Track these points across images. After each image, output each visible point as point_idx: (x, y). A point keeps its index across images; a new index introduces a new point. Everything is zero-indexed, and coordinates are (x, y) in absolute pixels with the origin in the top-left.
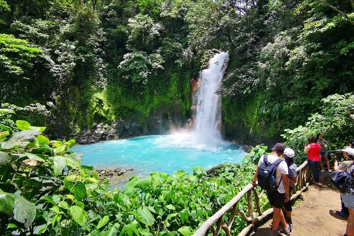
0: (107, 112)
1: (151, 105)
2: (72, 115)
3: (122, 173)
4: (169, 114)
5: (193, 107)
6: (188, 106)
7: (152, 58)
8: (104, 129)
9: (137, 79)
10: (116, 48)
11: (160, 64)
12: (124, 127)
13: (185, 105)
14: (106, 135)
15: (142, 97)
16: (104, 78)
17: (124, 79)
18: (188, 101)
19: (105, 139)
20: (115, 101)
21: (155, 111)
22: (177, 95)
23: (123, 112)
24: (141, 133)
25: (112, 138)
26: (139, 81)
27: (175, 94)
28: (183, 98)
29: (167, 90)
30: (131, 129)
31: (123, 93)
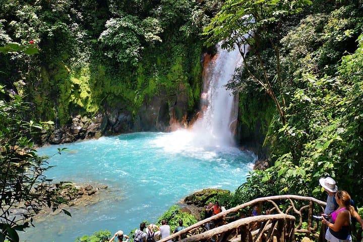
0: (86, 101)
1: (145, 91)
2: (39, 106)
3: (93, 193)
4: (169, 104)
5: (204, 96)
6: (197, 93)
7: (145, 26)
8: (82, 124)
9: (123, 58)
10: (96, 8)
11: (157, 35)
12: (108, 120)
13: (193, 92)
14: (85, 132)
15: (133, 80)
16: (81, 52)
17: (107, 56)
18: (197, 86)
19: (83, 138)
20: (96, 85)
21: (150, 99)
22: (182, 77)
23: (108, 99)
24: (131, 128)
25: (92, 135)
26: (126, 61)
27: (179, 76)
28: (191, 81)
29: (169, 69)
30: (118, 122)
31: (106, 73)
